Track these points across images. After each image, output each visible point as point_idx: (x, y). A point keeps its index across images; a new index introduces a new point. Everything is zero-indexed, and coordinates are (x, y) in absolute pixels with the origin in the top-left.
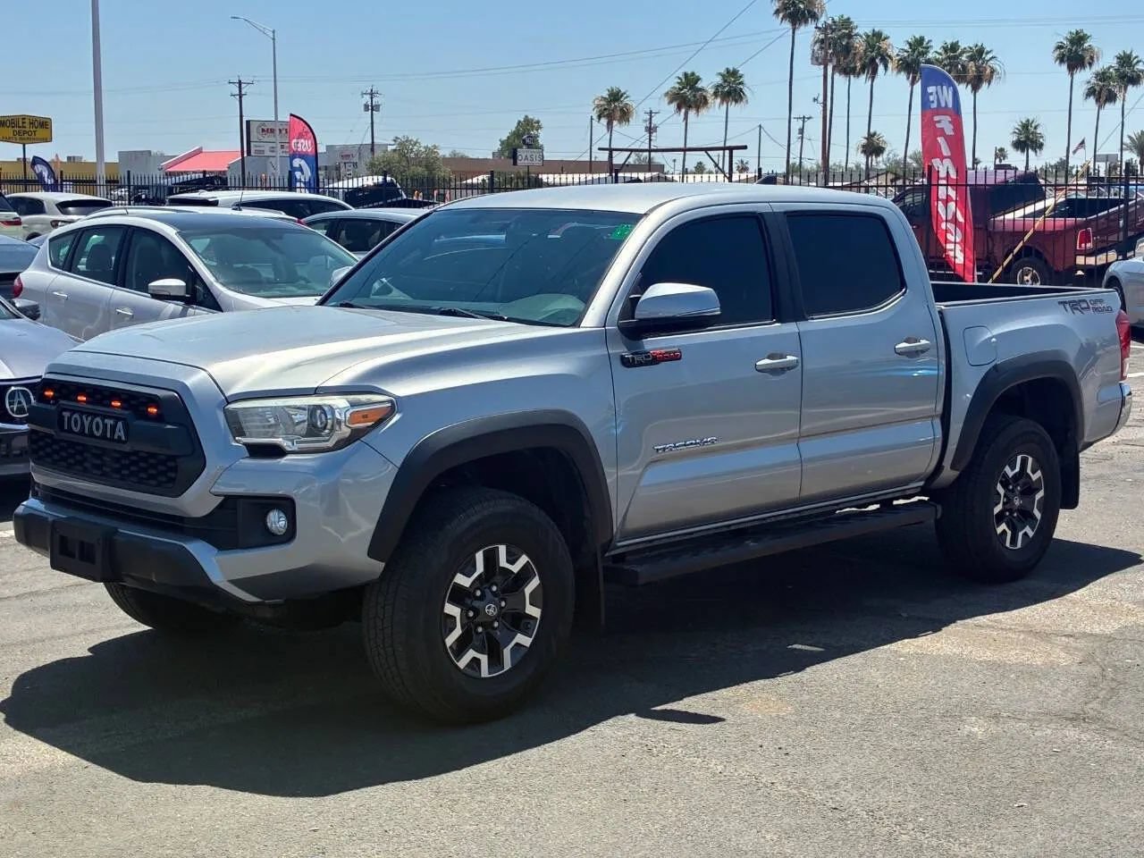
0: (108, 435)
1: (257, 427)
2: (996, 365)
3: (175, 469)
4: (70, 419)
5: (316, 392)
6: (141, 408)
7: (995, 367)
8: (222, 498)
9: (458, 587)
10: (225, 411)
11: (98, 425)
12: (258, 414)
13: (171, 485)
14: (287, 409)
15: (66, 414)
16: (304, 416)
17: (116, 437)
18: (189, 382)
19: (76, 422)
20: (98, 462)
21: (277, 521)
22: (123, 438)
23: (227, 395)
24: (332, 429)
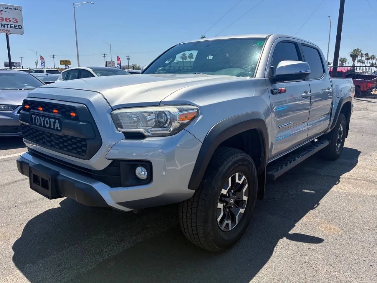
0: (52, 127)
1: (127, 123)
3: (85, 146)
4: (35, 118)
5: (160, 104)
6: (67, 113)
8: (111, 161)
9: (223, 195)
10: (111, 114)
11: (48, 123)
12: (128, 116)
13: (84, 154)
14: (143, 113)
15: (34, 116)
16: (153, 116)
17: (56, 128)
18: (92, 99)
19: (38, 120)
20: (49, 139)
21: (141, 173)
22: (59, 129)
23: (112, 106)
24: (170, 123)
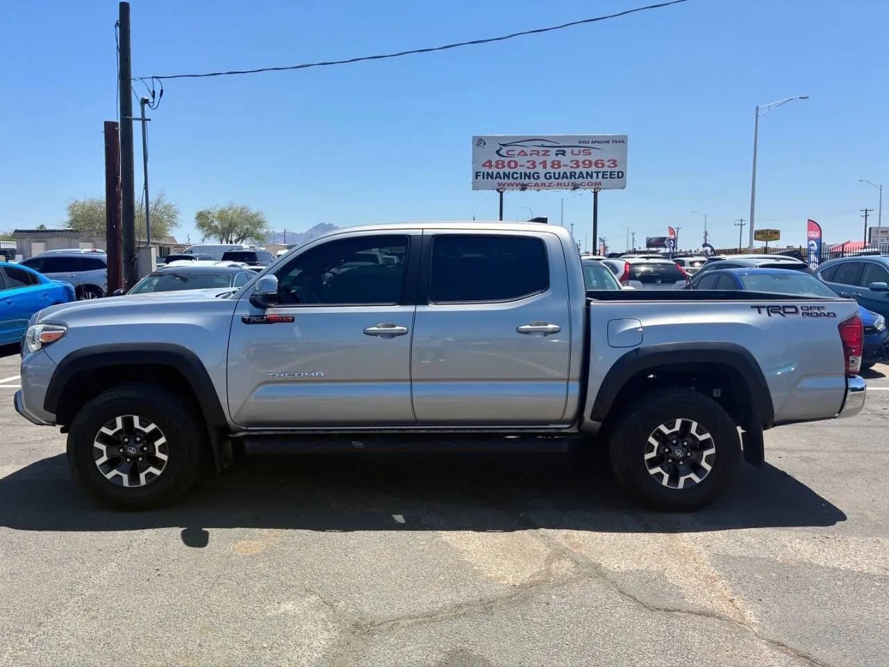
2: (638, 349)
7: (637, 350)
